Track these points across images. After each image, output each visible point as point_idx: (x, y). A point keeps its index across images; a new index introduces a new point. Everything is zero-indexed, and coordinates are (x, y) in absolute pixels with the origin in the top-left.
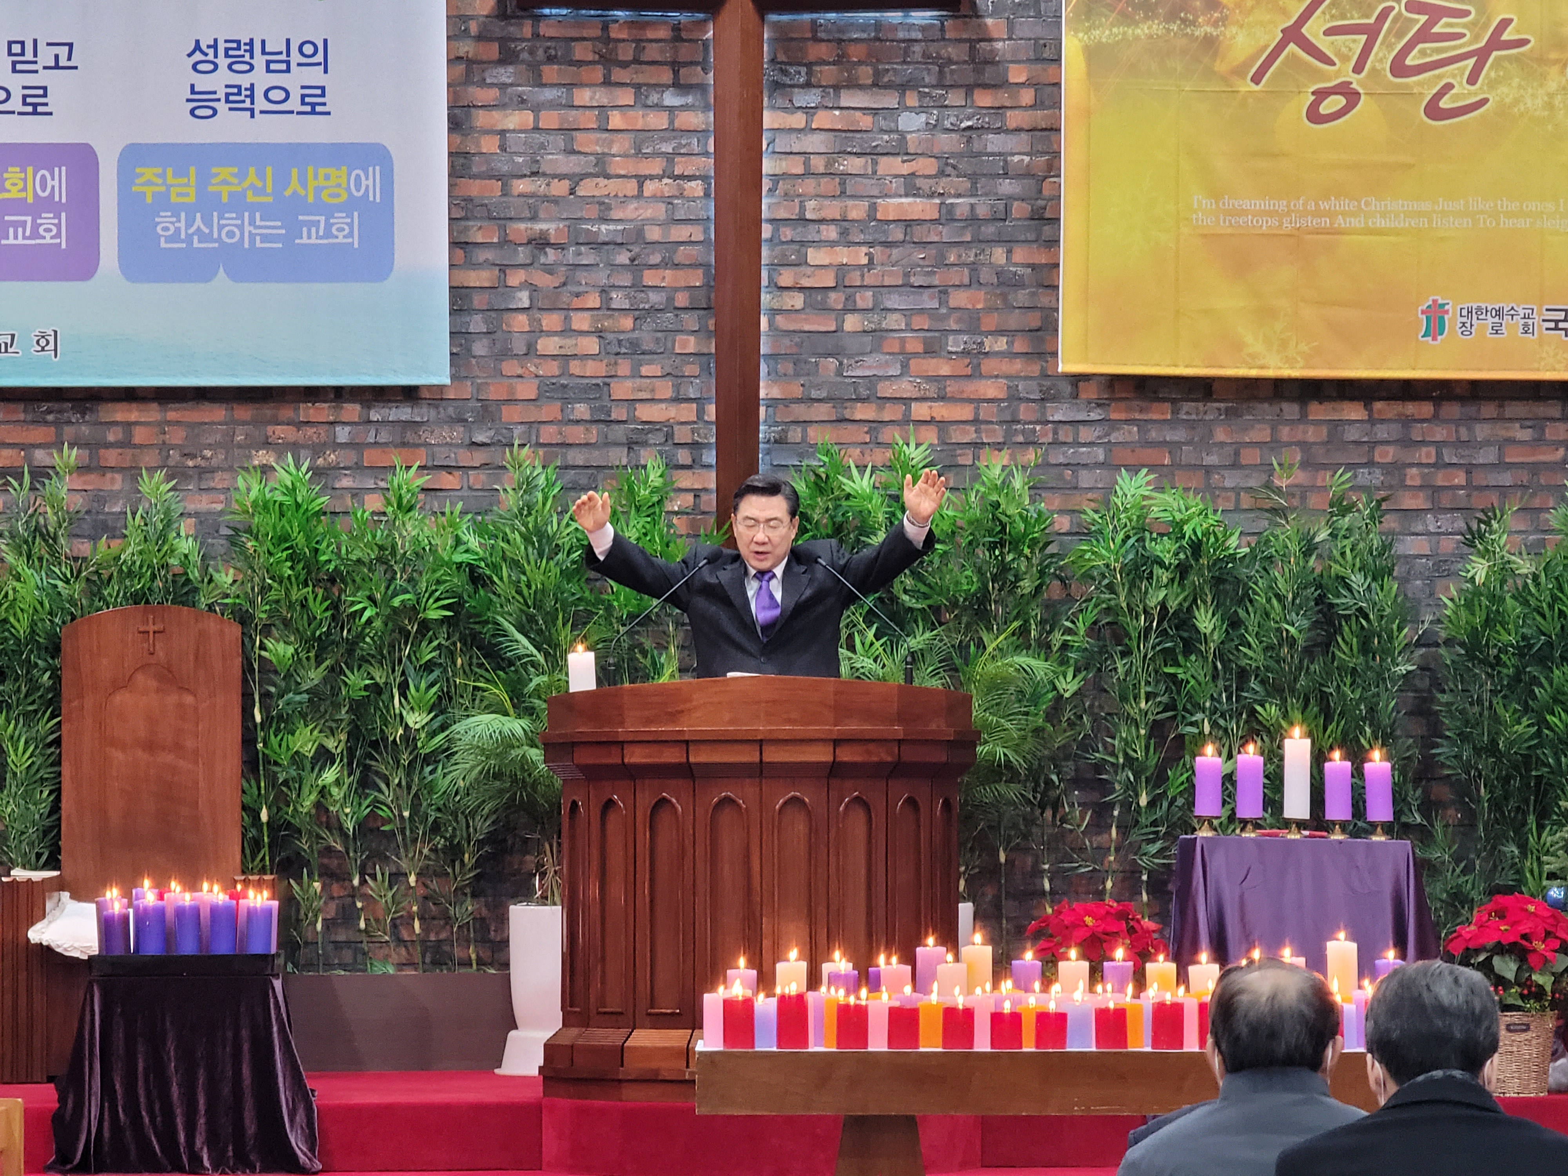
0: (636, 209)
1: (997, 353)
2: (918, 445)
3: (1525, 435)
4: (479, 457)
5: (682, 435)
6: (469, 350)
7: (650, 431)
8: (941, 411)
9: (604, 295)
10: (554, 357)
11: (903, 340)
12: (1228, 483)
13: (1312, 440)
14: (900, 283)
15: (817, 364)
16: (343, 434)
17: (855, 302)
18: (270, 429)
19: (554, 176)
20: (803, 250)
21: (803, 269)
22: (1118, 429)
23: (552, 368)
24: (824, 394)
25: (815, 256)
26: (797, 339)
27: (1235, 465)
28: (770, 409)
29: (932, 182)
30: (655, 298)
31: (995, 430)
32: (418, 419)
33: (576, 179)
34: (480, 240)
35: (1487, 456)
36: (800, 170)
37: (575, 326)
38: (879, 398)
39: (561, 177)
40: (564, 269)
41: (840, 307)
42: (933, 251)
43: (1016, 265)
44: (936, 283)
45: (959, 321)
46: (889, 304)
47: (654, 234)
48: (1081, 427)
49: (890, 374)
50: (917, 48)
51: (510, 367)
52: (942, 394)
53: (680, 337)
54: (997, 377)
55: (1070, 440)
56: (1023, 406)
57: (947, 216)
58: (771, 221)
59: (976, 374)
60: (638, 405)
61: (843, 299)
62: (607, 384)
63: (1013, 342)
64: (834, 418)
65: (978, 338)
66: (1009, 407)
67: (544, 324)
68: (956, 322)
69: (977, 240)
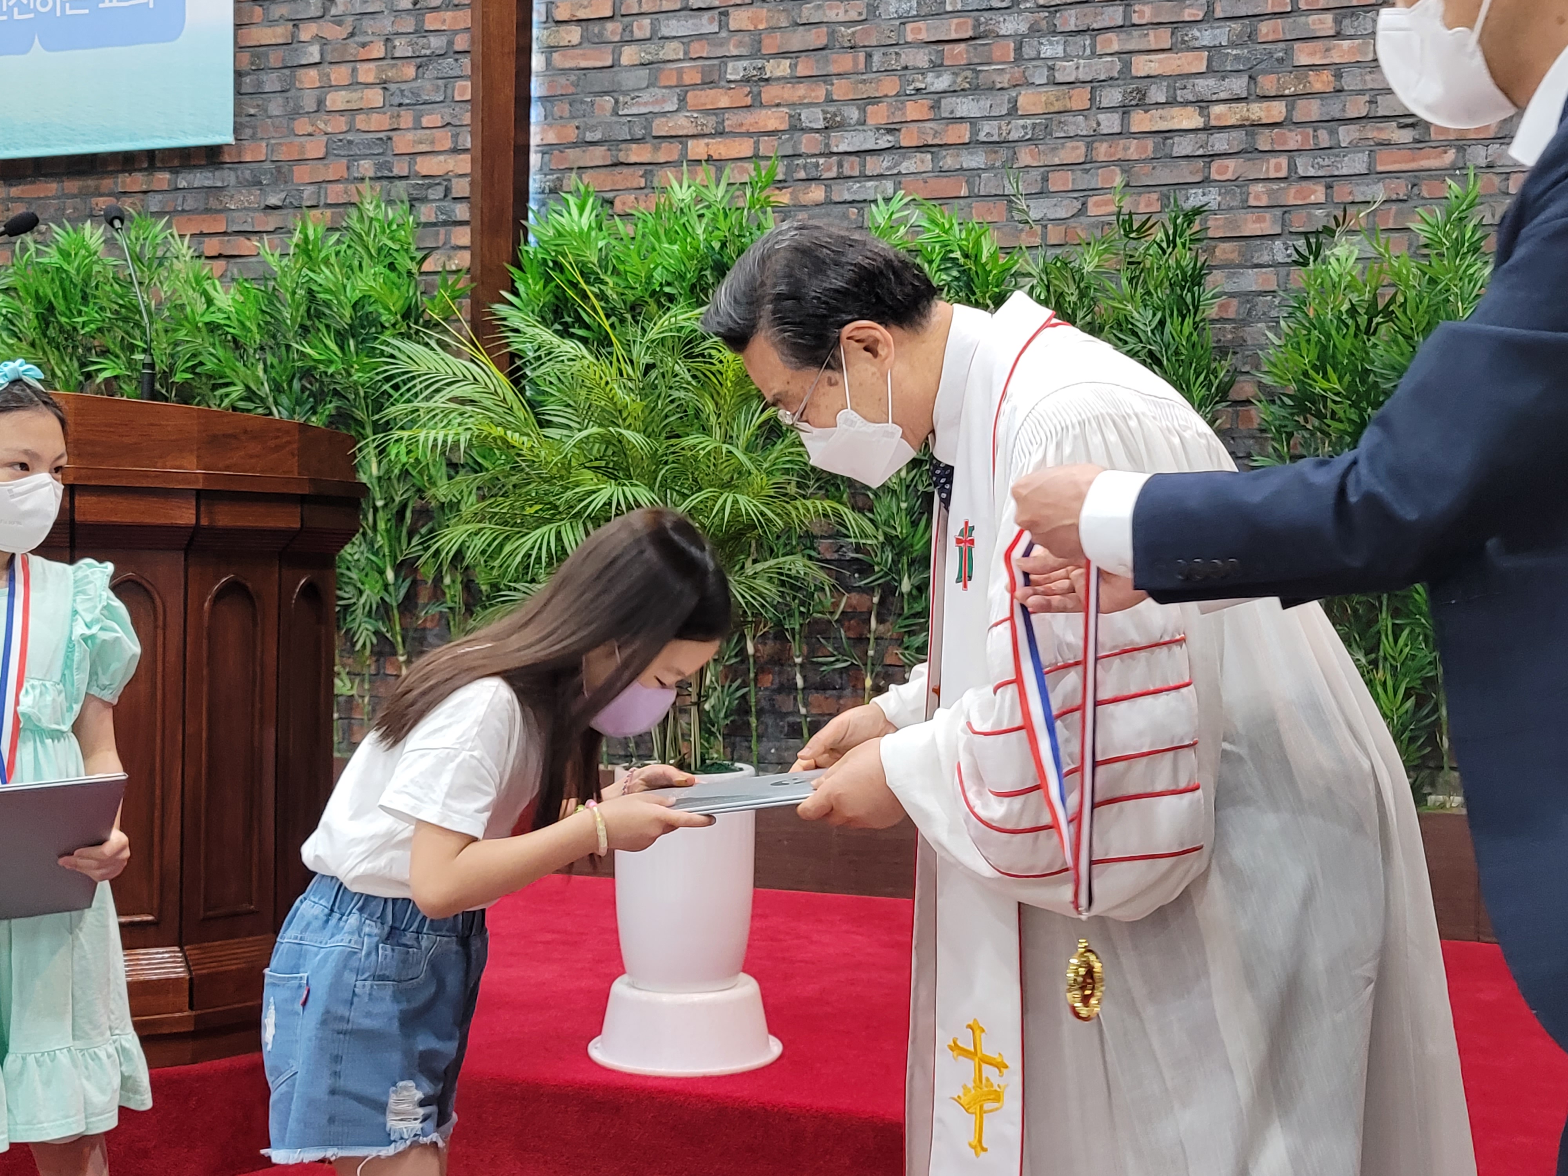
1: (778, 79)
3: (1404, 135)
4: (272, 221)
5: (459, 188)
6: (266, 111)
7: (430, 186)
8: (720, 148)
9: (388, 44)
10: (341, 112)
11: (680, 72)
12: (1034, 214)
13: (1135, 157)
14: (679, 6)
15: (592, 103)
16: (155, 204)
17: (632, 32)
22: (909, 158)
23: (340, 124)
24: (598, 136)
26: (573, 78)
27: (1042, 193)
28: (546, 156)
30: (437, 43)
31: (775, 166)
32: (219, 184)
35: (1353, 164)
37: (360, 80)
38: (655, 137)
40: (351, 19)
41: (617, 38)
44: (717, 3)
45: (740, 44)
46: (665, 32)
48: (868, 158)
49: (666, 109)
51: (302, 126)
52: (720, 128)
53: (458, 84)
54: (778, 105)
55: (856, 173)
56: (805, 138)
59: (757, 103)
60: (419, 159)
61: (620, 30)
62: (390, 138)
63: (796, 65)
64: (609, 162)
65: (759, 63)
66: (791, 139)
67: (333, 77)
68: (737, 46)
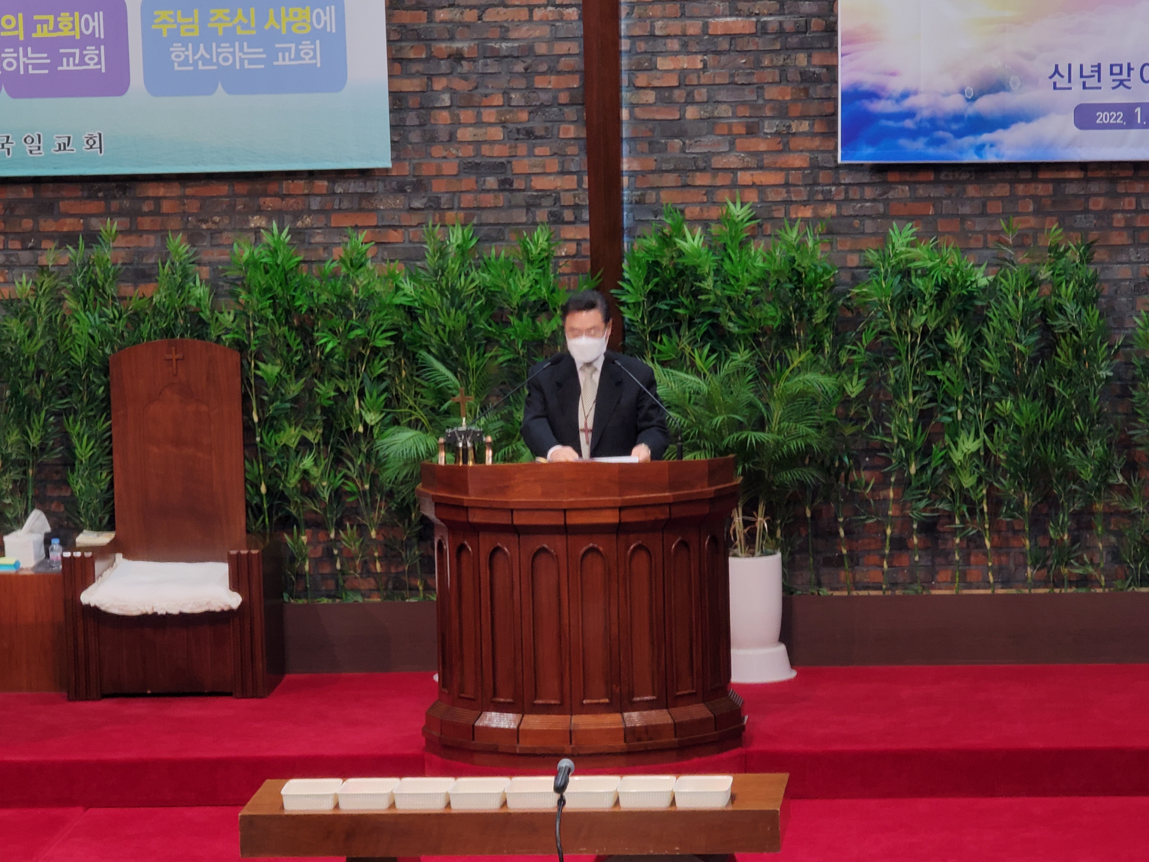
0: (528, 30)
1: (802, 133)
2: (743, 204)
4: (415, 219)
5: (567, 199)
6: (406, 139)
7: (542, 197)
8: (760, 177)
9: (506, 96)
10: (469, 143)
11: (730, 126)
12: (977, 228)
13: (1041, 194)
14: (727, 81)
15: (666, 144)
16: (315, 204)
17: (693, 96)
18: (262, 200)
19: (466, 7)
20: (654, 59)
21: (654, 72)
22: (894, 189)
23: (468, 151)
24: (671, 167)
25: (663, 63)
26: (650, 126)
27: (983, 214)
28: (632, 179)
29: (750, 4)
30: (544, 97)
31: (800, 191)
32: (370, 191)
33: (483, 9)
34: (412, 56)
37: (484, 120)
38: (713, 169)
39: (472, 7)
40: (475, 76)
41: (682, 100)
42: (751, 57)
43: (815, 66)
44: (755, 81)
45: (773, 109)
46: (719, 98)
47: (542, 49)
48: (865, 188)
49: (721, 150)
51: (437, 151)
52: (760, 165)
53: (563, 126)
54: (802, 151)
55: (858, 197)
56: (821, 173)
57: (762, 30)
58: (630, 37)
59: (786, 149)
60: (533, 178)
61: (685, 95)
62: (509, 162)
63: (813, 125)
64: (680, 184)
65: (787, 122)
66: (811, 174)
67: (462, 118)
68: (770, 110)
69: (785, 48)
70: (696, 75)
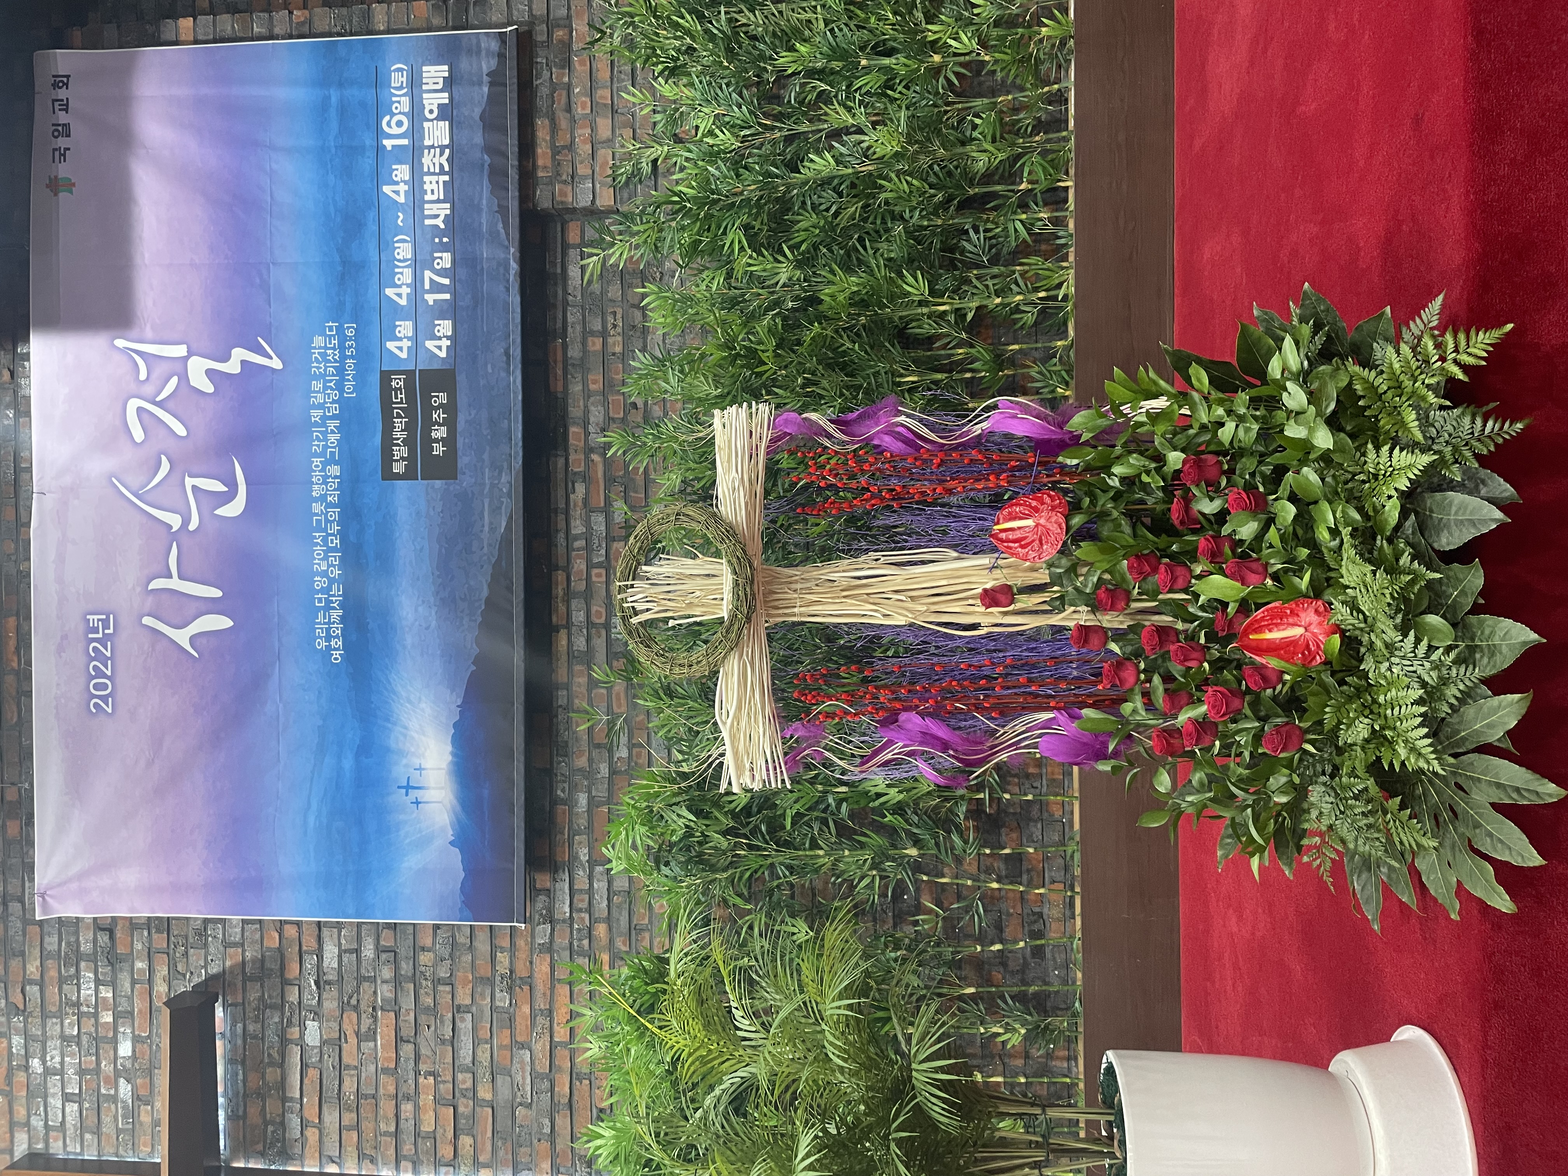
1: (511, 963)
3: (580, 489)
8: (561, 1014)
11: (501, 1047)
12: (624, 755)
13: (586, 679)
14: (450, 1048)
15: (521, 1126)
17: (466, 1090)
20: (423, 1134)
21: (438, 1136)
22: (577, 854)
24: (547, 1122)
26: (500, 1144)
27: (609, 748)
28: (561, 1170)
29: (364, 1016)
35: (599, 523)
36: (355, 1135)
38: (550, 1071)
41: (471, 1103)
42: (422, 1019)
44: (450, 1015)
45: (482, 995)
46: (469, 1059)
48: (576, 887)
49: (529, 1060)
50: (251, 1028)
52: (546, 1013)
55: (586, 897)
56: (558, 940)
57: (392, 1004)
59: (529, 982)
61: (464, 1100)
63: (501, 948)
64: (569, 1113)
65: (498, 978)
66: (557, 952)
68: (484, 999)
69: (413, 979)
70: (441, 1086)
